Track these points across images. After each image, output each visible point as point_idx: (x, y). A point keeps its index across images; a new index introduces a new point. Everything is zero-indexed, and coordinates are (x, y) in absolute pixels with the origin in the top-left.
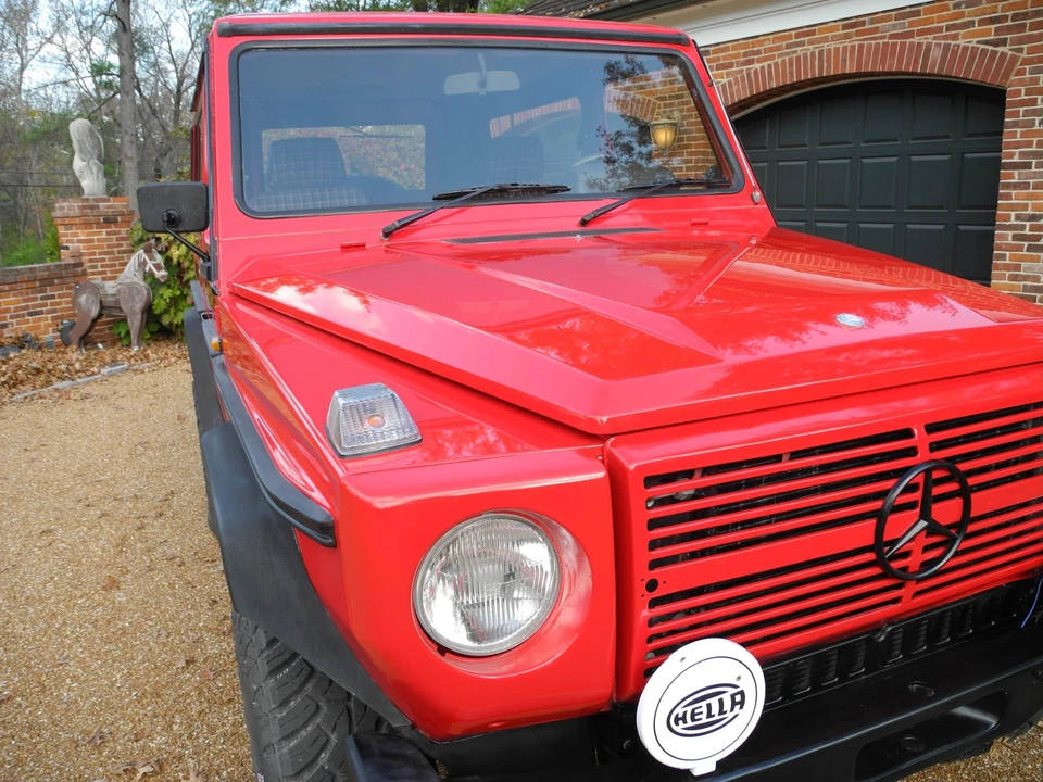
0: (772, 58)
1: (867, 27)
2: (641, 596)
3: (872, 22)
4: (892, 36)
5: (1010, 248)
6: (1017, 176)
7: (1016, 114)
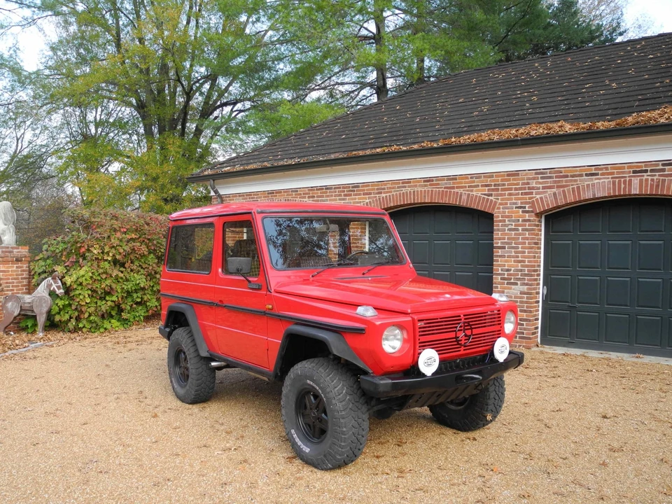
0: (391, 192)
1: (434, 182)
2: (418, 342)
3: (437, 180)
4: (445, 188)
5: (500, 283)
6: (500, 252)
7: (498, 226)
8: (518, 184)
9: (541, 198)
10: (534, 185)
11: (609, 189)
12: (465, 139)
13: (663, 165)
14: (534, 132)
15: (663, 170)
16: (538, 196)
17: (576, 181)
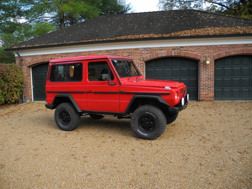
2: (180, 96)
8: (138, 52)
9: (146, 57)
10: (143, 53)
11: (166, 54)
12: (123, 38)
13: (180, 48)
14: (145, 36)
15: (180, 49)
16: (145, 56)
17: (156, 51)
